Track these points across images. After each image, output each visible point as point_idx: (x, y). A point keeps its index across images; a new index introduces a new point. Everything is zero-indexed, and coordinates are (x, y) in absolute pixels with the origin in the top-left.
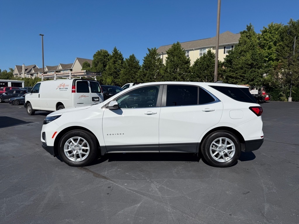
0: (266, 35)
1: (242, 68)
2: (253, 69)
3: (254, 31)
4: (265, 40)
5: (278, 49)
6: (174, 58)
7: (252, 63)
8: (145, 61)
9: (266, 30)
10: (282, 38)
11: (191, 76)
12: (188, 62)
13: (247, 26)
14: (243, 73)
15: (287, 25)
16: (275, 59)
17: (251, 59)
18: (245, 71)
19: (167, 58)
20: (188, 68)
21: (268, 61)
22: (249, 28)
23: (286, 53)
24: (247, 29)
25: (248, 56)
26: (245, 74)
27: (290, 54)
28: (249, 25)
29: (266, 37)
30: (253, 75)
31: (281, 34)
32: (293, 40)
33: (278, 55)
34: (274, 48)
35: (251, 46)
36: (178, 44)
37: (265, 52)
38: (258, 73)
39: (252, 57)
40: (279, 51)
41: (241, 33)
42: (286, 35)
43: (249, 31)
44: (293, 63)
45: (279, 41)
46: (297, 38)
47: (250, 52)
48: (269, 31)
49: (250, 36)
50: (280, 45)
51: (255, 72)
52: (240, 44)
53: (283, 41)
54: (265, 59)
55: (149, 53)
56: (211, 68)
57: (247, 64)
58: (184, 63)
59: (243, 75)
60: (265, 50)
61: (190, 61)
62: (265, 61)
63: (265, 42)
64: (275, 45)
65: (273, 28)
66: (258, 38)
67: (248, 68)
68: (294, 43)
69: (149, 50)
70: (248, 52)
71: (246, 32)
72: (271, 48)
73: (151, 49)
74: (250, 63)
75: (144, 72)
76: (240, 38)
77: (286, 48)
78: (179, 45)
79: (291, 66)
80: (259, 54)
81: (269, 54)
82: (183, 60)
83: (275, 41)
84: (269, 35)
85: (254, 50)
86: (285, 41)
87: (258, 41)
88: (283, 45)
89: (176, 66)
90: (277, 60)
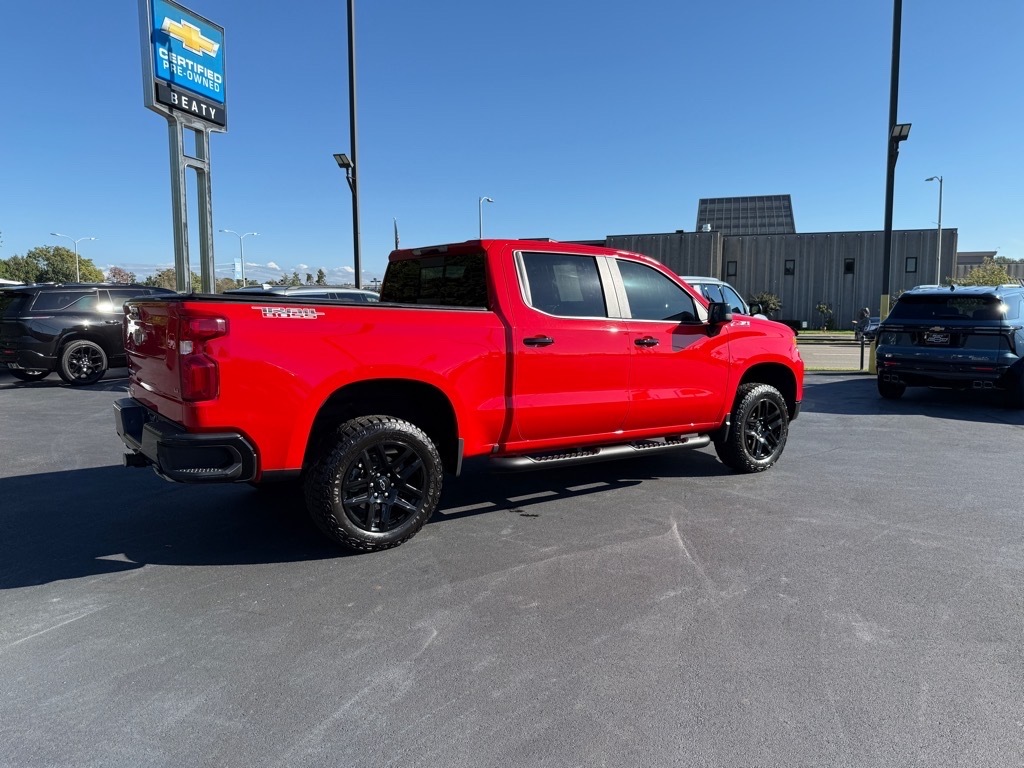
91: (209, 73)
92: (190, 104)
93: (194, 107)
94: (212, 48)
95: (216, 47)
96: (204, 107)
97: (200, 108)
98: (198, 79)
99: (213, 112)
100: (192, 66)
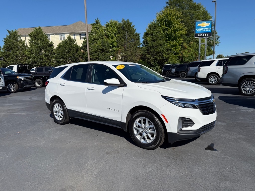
0: (109, 28)
1: (96, 52)
2: (104, 53)
3: (101, 24)
4: (109, 31)
5: (118, 39)
6: (37, 40)
7: (103, 49)
8: (5, 42)
9: (109, 25)
10: (119, 31)
11: (57, 57)
12: (51, 45)
13: (96, 20)
14: (97, 56)
15: (121, 22)
16: (116, 46)
17: (102, 45)
18: (99, 54)
19: (30, 40)
20: (52, 51)
21: (112, 47)
22: (97, 22)
23: (123, 43)
24: (96, 22)
25: (99, 43)
26: (99, 56)
27: (125, 43)
28: (97, 20)
29: (109, 30)
30: (104, 57)
31: (118, 28)
32: (125, 34)
33: (118, 44)
34: (115, 38)
35: (100, 36)
36: (40, 28)
37: (110, 41)
38: (107, 56)
39: (102, 44)
40: (118, 41)
41: (92, 25)
42: (121, 30)
43: (97, 24)
44: (127, 49)
45: (117, 33)
46: (127, 32)
47: (100, 40)
48: (110, 25)
49: (99, 28)
50: (118, 36)
51: (105, 55)
52: (92, 33)
53: (120, 34)
54: (110, 45)
55: (9, 34)
56: (72, 51)
57: (100, 49)
58: (48, 46)
59: (98, 57)
60: (110, 39)
61: (53, 44)
62: (110, 47)
63: (109, 33)
64: (116, 36)
65: (113, 23)
66: (104, 30)
67: (100, 52)
68: (126, 36)
69: (9, 32)
70: (98, 40)
71: (96, 25)
72: (113, 38)
73: (11, 31)
74: (101, 48)
75: (6, 53)
76: (92, 29)
77: (122, 39)
78: (41, 30)
79: (126, 51)
80: (106, 42)
81: (112, 42)
82: (46, 43)
83: (115, 33)
84: (111, 28)
85: (103, 38)
86: (121, 34)
87: (104, 32)
88: (120, 36)
89: (41, 48)
90: (118, 46)
91: (207, 29)
92: (202, 35)
93: (203, 35)
94: (209, 24)
95: (210, 24)
96: (206, 34)
97: (205, 35)
98: (204, 31)
99: (208, 35)
100: (203, 29)
